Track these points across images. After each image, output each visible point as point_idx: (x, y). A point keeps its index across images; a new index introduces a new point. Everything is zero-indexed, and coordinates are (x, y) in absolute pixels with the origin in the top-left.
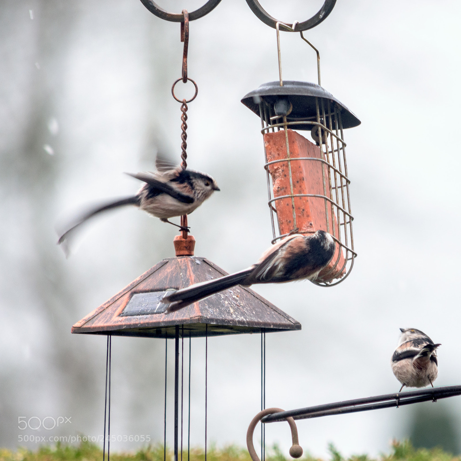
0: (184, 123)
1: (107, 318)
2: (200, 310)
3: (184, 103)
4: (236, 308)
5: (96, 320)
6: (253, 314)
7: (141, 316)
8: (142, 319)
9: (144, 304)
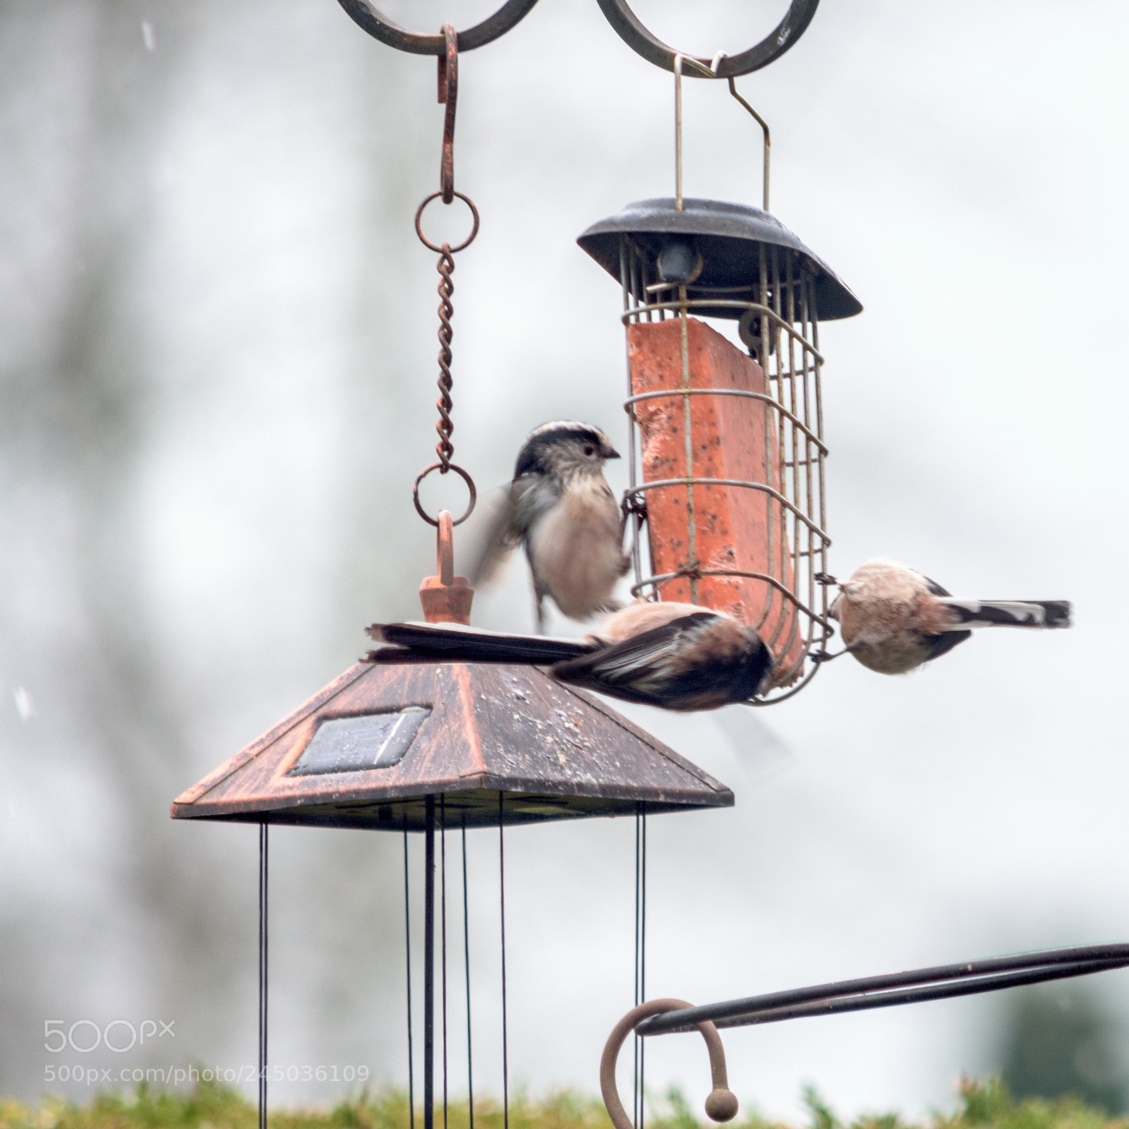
0: (446, 303)
1: (258, 781)
2: (484, 757)
3: (446, 254)
4: (573, 752)
5: (230, 785)
6: (615, 766)
7: (340, 775)
8: (343, 781)
9: (348, 746)
